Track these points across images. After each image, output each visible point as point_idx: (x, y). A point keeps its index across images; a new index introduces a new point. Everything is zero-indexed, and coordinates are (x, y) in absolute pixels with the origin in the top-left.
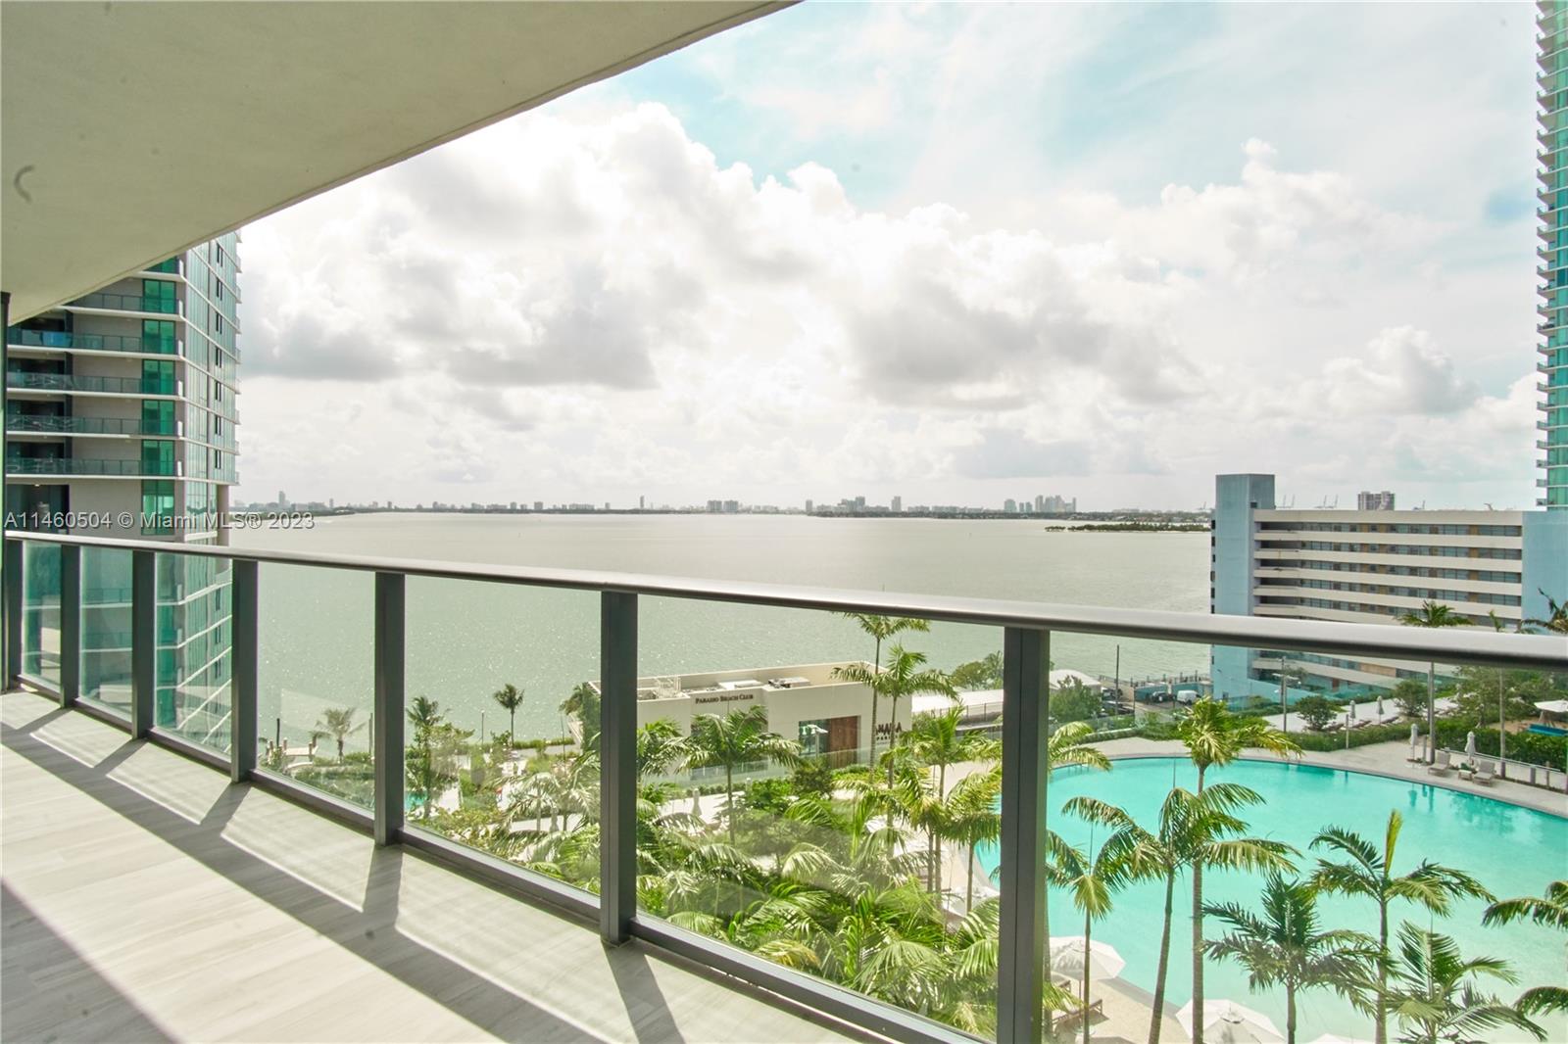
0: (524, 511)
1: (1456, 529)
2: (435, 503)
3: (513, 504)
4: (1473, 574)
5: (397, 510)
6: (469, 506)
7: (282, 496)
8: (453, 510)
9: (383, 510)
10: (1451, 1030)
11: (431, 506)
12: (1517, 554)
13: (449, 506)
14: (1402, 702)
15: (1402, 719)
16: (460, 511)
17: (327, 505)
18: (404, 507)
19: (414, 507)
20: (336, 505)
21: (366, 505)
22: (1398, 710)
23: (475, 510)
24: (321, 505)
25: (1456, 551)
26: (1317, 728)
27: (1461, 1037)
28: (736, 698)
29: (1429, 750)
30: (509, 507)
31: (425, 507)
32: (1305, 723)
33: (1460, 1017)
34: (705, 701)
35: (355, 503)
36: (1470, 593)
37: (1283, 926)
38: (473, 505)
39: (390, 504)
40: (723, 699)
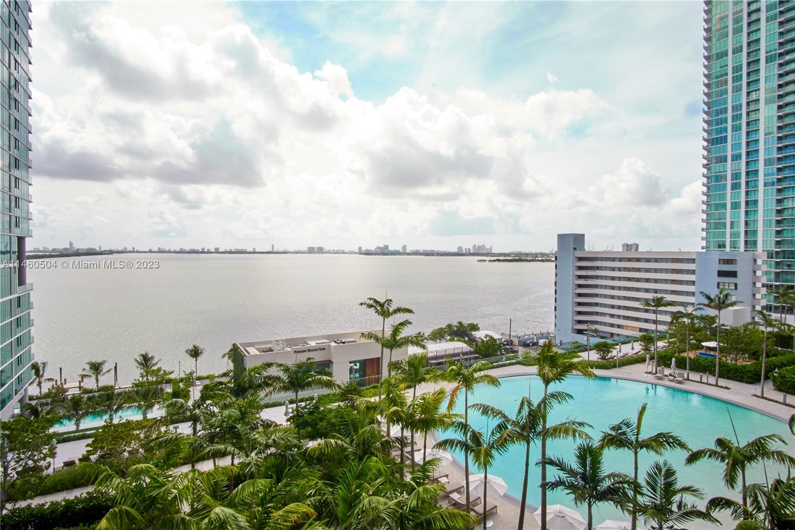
0: (209, 252)
1: (666, 260)
2: (159, 248)
3: (203, 249)
4: (674, 282)
5: (138, 252)
6: (179, 250)
7: (71, 244)
8: (169, 252)
9: (130, 252)
10: (670, 523)
11: (157, 250)
12: (693, 272)
13: (167, 250)
14: (642, 343)
15: (642, 352)
16: (173, 252)
17: (98, 249)
18: (142, 250)
19: (147, 250)
20: (103, 249)
21: (120, 249)
22: (640, 347)
23: (182, 252)
24: (94, 249)
25: (666, 271)
26: (603, 358)
27: (675, 527)
28: (316, 350)
29: (654, 367)
30: (201, 250)
31: (153, 250)
32: (598, 356)
33: (675, 516)
34: (299, 352)
35: (114, 248)
36: (672, 291)
37: (585, 470)
38: (181, 249)
39: (133, 248)
40: (309, 350)
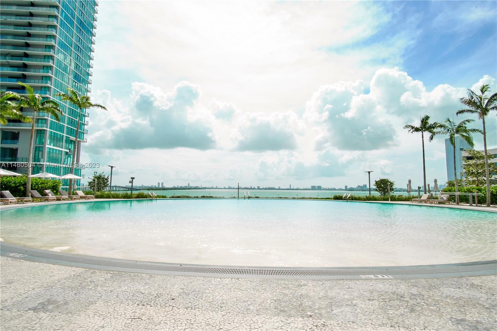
0: (254, 189)
2: (229, 187)
3: (251, 187)
5: (219, 188)
7: (189, 184)
9: (215, 188)
11: (228, 187)
13: (233, 187)
17: (200, 187)
19: (223, 188)
20: (202, 187)
21: (210, 187)
35: (207, 186)
39: (217, 187)
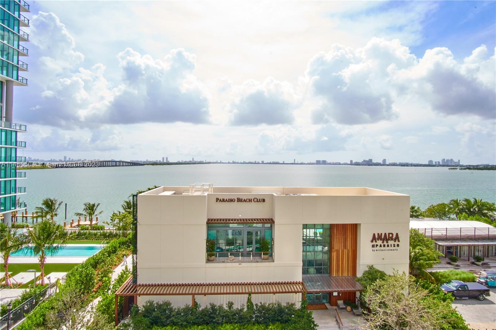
0: (258, 163)
2: (233, 161)
6: (243, 162)
7: (193, 159)
8: (238, 163)
9: (219, 163)
13: (237, 162)
16: (240, 163)
18: (224, 162)
19: (227, 162)
20: (207, 162)
21: (215, 162)
23: (244, 163)
24: (203, 161)
28: (250, 201)
30: (254, 162)
31: (230, 162)
34: (223, 200)
38: (244, 162)
39: (221, 161)
40: (239, 200)
